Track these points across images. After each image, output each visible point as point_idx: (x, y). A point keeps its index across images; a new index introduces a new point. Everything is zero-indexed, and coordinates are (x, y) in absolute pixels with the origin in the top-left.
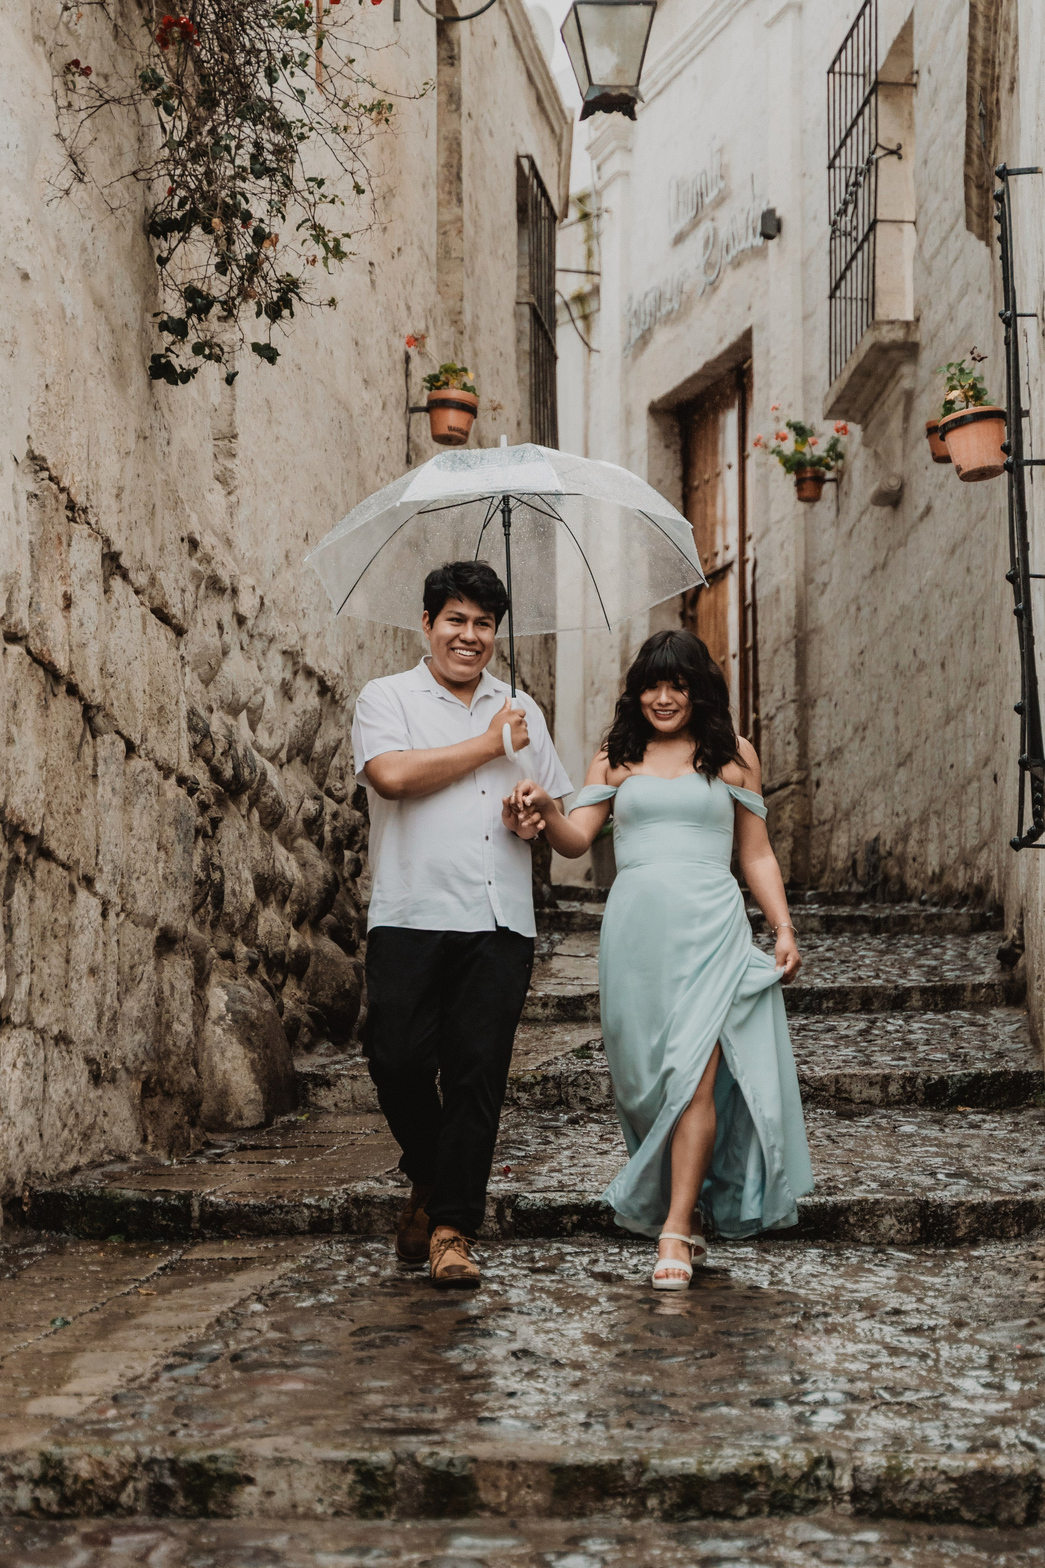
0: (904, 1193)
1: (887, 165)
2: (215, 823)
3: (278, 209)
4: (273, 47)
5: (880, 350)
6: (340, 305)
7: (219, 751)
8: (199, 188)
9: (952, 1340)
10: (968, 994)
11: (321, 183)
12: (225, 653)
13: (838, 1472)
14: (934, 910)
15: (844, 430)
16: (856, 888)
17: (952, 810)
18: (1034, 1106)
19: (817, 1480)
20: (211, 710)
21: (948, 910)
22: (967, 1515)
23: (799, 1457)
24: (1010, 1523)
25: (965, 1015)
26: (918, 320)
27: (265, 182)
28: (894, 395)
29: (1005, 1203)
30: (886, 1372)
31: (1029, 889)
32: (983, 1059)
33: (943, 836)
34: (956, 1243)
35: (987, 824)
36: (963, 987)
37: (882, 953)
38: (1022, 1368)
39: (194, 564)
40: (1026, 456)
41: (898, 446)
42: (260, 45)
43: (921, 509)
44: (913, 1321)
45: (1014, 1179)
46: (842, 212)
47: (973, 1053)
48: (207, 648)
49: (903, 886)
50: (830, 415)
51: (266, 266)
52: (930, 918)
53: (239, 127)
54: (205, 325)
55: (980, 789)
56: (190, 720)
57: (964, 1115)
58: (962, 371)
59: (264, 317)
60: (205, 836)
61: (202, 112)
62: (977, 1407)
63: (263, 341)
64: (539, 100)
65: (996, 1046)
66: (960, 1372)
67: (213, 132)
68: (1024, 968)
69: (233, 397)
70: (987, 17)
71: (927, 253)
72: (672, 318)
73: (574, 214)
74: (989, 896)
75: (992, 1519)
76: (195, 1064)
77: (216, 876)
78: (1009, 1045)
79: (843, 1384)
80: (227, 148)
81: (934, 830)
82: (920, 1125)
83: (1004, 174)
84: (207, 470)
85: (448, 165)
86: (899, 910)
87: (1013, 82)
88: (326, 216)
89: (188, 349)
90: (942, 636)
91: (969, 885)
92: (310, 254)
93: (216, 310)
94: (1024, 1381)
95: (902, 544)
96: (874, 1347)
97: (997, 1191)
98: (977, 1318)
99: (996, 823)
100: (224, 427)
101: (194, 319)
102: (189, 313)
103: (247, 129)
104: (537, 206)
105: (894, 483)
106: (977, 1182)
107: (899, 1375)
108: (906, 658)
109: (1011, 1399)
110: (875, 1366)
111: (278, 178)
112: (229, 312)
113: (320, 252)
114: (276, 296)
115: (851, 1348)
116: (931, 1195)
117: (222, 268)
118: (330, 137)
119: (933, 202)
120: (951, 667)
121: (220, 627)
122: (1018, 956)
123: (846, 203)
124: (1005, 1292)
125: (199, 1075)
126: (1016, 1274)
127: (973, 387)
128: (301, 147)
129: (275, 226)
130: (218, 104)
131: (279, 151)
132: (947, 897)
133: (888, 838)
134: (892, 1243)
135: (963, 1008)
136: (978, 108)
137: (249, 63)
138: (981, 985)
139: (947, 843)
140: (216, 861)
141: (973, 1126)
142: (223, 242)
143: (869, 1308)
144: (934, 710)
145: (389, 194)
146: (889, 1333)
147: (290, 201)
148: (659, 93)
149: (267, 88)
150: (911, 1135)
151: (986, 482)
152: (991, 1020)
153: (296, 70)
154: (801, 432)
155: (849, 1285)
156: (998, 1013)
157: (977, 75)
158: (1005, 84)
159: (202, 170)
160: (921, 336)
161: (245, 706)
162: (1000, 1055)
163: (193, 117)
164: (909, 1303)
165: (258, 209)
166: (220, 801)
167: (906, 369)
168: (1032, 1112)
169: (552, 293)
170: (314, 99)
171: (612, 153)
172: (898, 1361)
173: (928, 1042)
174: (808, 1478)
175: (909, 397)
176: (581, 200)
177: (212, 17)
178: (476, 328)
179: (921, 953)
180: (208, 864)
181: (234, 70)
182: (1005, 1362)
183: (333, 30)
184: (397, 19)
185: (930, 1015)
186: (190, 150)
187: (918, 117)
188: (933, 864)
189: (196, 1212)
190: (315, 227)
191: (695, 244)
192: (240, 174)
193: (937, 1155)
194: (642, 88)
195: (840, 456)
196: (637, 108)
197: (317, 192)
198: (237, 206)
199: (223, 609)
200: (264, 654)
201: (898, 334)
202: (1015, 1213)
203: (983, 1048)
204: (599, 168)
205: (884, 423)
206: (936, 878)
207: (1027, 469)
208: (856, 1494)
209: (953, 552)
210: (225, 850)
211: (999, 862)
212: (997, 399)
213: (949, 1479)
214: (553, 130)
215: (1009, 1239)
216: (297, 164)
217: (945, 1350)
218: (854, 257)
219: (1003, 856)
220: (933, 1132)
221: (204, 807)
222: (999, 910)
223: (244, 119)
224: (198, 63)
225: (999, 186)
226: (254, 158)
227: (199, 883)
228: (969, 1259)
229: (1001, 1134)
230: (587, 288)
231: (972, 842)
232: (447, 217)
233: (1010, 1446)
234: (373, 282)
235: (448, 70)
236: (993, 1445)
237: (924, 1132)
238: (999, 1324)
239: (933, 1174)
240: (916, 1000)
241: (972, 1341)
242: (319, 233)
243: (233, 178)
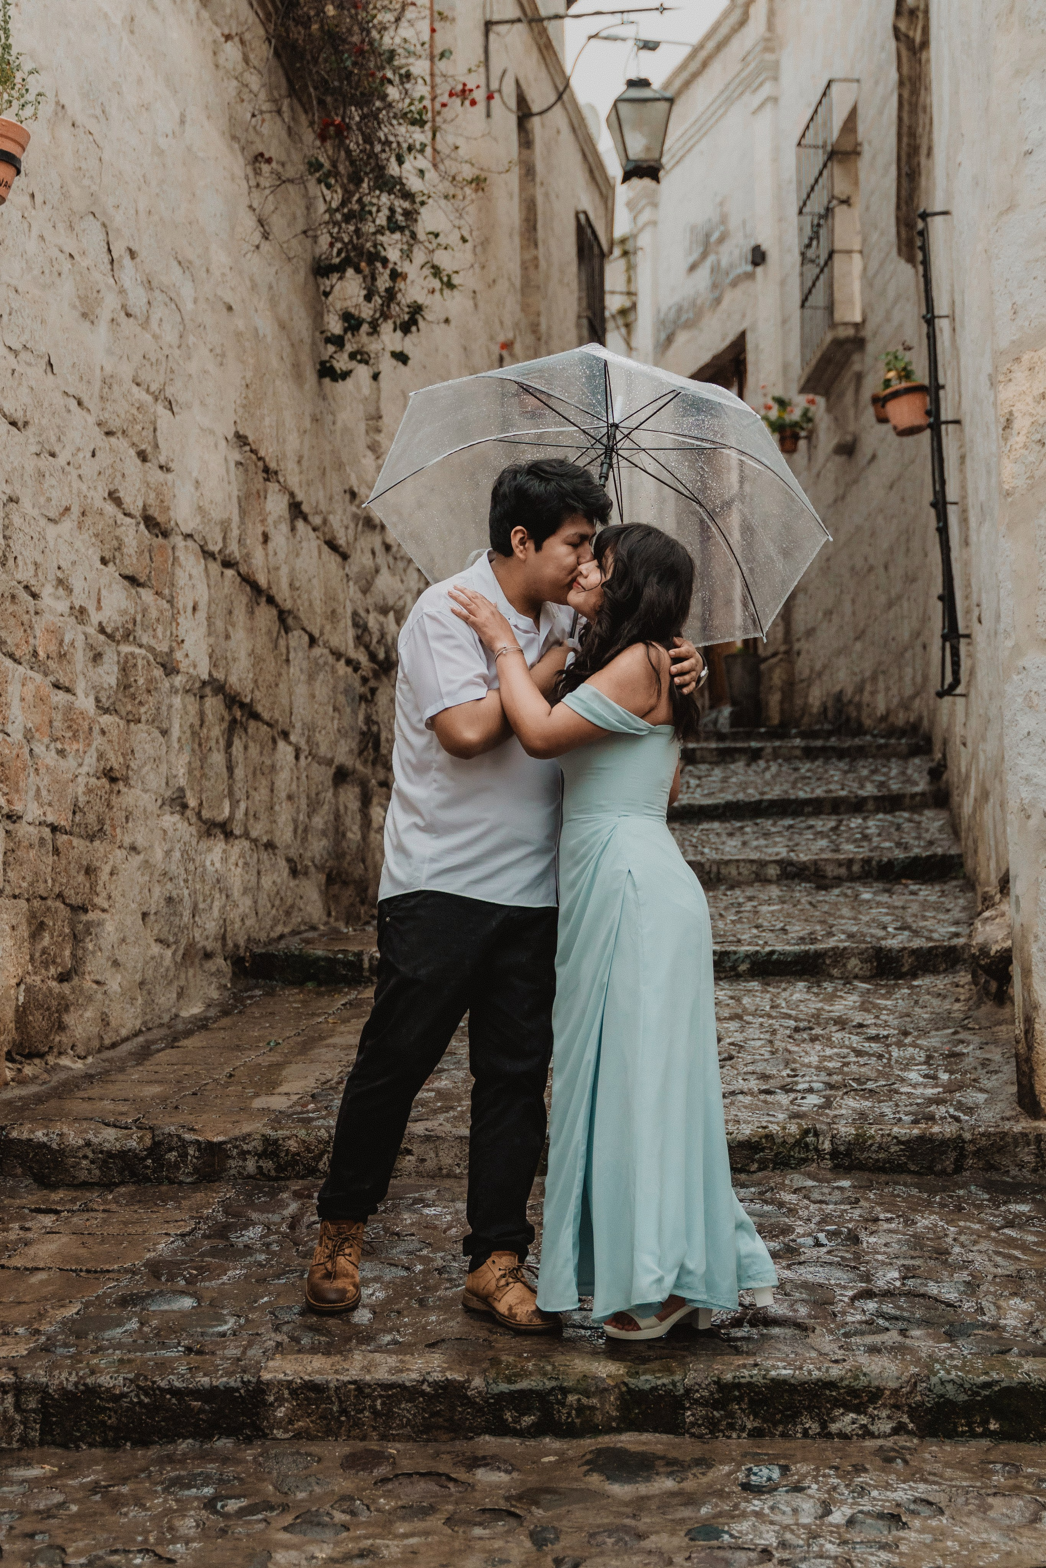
0: (864, 942)
1: (840, 212)
2: (373, 691)
3: (407, 255)
4: (401, 139)
5: (838, 343)
6: (453, 323)
7: (375, 641)
8: (351, 241)
9: (900, 1045)
10: (907, 801)
11: (437, 235)
12: (377, 571)
13: (821, 1139)
14: (882, 741)
15: (812, 402)
16: (827, 727)
17: (894, 671)
18: (955, 878)
19: (807, 1145)
20: (368, 611)
21: (893, 741)
22: (913, 1168)
23: (793, 1128)
24: (943, 1172)
25: (906, 815)
26: (864, 321)
27: (397, 236)
28: (848, 376)
29: (936, 947)
30: (854, 1068)
31: (949, 724)
32: (919, 846)
33: (888, 689)
34: (902, 976)
35: (919, 679)
36: (904, 796)
37: (846, 772)
38: (950, 1063)
39: (354, 509)
40: (943, 418)
41: (851, 413)
42: (391, 138)
43: (868, 457)
44: (872, 1031)
45: (942, 930)
46: (809, 246)
47: (911, 842)
48: (364, 568)
49: (860, 725)
50: (803, 390)
51: (399, 296)
52: (880, 747)
53: (378, 197)
54: (357, 338)
55: (914, 655)
56: (353, 620)
57: (906, 886)
58: (896, 358)
59: (399, 333)
60: (367, 701)
61: (351, 187)
62: (919, 1091)
63: (398, 349)
64: (591, 171)
65: (928, 836)
66: (906, 1068)
67: (360, 201)
68: (947, 782)
69: (379, 390)
70: (910, 104)
71: (870, 273)
72: (689, 325)
73: (617, 252)
74: (921, 731)
75: (930, 1170)
76: (363, 861)
77: (375, 728)
78: (937, 836)
79: (824, 1077)
80: (370, 213)
81: (881, 685)
82: (875, 893)
83: (924, 216)
84: (361, 441)
85: (527, 220)
86: (857, 741)
87: (930, 150)
88: (443, 259)
89: (345, 356)
90: (885, 546)
91: (908, 722)
92: (430, 286)
93: (365, 328)
94: (952, 1073)
95: (856, 481)
96: (845, 1051)
97: (929, 939)
98: (918, 1029)
99: (926, 678)
100: (373, 412)
101: (349, 335)
102: (346, 330)
103: (385, 199)
104: (591, 247)
105: (849, 438)
106: (916, 933)
107: (863, 1070)
108: (859, 563)
109: (942, 1086)
110: (846, 1064)
111: (407, 233)
112: (375, 329)
113: (437, 284)
114: (406, 317)
115: (829, 1052)
116: (883, 943)
117: (368, 298)
118: (443, 202)
119: (874, 237)
120: (892, 570)
121: (373, 553)
122: (942, 773)
123: (811, 239)
124: (937, 1010)
125: (366, 869)
126: (945, 997)
127: (904, 369)
128: (423, 210)
129: (405, 267)
130: (362, 181)
131: (407, 214)
132: (893, 732)
133: (849, 691)
134: (856, 977)
135: (904, 810)
136: (905, 169)
137: (384, 151)
138: (916, 794)
139: (891, 693)
140: (374, 718)
141: (913, 893)
142: (369, 279)
143: (841, 1023)
144: (882, 599)
145: (485, 243)
146: (855, 1041)
147: (416, 249)
148: (678, 162)
149: (397, 168)
150: (868, 901)
151: (916, 437)
152: (924, 818)
153: (419, 156)
154: (782, 403)
155: (827, 1008)
156: (928, 813)
157: (904, 145)
158: (924, 151)
159: (352, 228)
160: (867, 333)
161: (392, 608)
162: (931, 843)
163: (346, 191)
164: (869, 1019)
165: (393, 255)
166: (376, 675)
167: (856, 357)
168: (954, 883)
169: (603, 308)
170: (431, 175)
171: (643, 208)
172: (862, 1060)
173: (879, 835)
174: (800, 1143)
175: (859, 377)
176: (623, 241)
177: (357, 119)
178: (549, 336)
179: (874, 772)
180: (369, 720)
181: (372, 155)
182: (938, 1060)
183: (444, 126)
184: (488, 115)
185: (880, 816)
186: (344, 215)
187: (862, 176)
188: (881, 709)
189: (366, 965)
190: (434, 267)
191: (703, 272)
192: (380, 231)
193: (887, 914)
194: (664, 160)
195: (810, 420)
196: (661, 174)
197: (435, 242)
198: (378, 253)
199: (376, 540)
200: (405, 570)
201: (851, 332)
202: (943, 954)
203: (918, 838)
204: (635, 218)
205: (841, 395)
206: (884, 718)
207: (943, 427)
208: (834, 1154)
209: (891, 487)
210: (381, 710)
211: (928, 705)
212: (921, 376)
213: (900, 1142)
214: (601, 193)
215: (939, 973)
216: (420, 222)
217: (895, 1053)
218: (818, 278)
219: (931, 702)
220: (884, 898)
221: (365, 680)
222: (929, 740)
223: (381, 191)
224: (348, 152)
225: (920, 225)
226: (390, 219)
227: (363, 734)
228: (911, 987)
229: (933, 898)
230: (628, 304)
231: (909, 691)
232: (528, 256)
233: (942, 1118)
234: (476, 305)
235: (525, 152)
236: (931, 1118)
237: (878, 898)
238: (933, 1033)
239: (885, 928)
240: (870, 806)
241: (914, 1045)
242: (436, 271)
243: (374, 234)
